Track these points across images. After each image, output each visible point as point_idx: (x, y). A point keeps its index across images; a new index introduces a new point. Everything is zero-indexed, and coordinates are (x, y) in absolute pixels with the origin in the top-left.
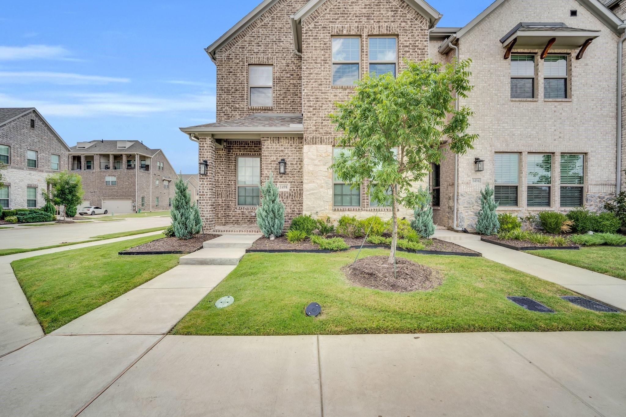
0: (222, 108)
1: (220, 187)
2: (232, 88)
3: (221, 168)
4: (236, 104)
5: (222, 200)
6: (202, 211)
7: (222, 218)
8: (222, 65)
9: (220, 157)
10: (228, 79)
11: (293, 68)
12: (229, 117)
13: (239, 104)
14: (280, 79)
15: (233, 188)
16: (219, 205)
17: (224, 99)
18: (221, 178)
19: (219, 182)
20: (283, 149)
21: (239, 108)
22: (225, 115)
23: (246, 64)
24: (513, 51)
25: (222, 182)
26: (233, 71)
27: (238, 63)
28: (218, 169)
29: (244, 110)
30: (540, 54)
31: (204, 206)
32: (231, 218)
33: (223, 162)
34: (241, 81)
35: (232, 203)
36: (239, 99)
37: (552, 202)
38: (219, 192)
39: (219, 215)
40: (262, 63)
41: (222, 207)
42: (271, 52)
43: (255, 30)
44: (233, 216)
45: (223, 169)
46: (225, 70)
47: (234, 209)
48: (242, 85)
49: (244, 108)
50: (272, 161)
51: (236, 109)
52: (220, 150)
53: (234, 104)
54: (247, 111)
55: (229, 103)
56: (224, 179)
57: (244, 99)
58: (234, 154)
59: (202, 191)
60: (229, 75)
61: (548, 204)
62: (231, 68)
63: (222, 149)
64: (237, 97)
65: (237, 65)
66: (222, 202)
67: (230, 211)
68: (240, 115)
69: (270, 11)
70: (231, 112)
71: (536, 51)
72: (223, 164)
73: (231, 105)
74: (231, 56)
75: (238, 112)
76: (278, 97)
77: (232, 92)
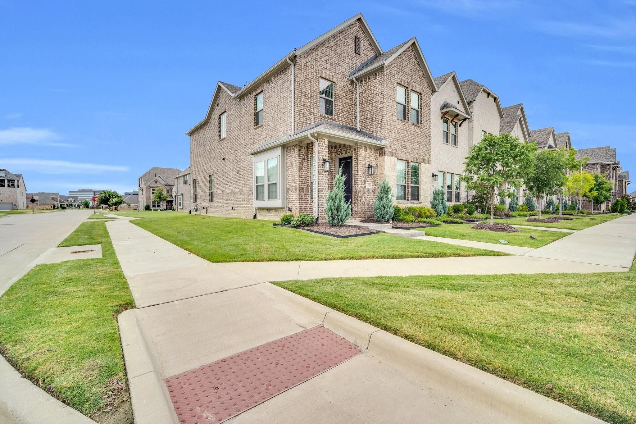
0: (301, 109)
1: (302, 182)
2: (309, 93)
3: (303, 164)
4: (312, 108)
5: (304, 194)
6: (323, 203)
7: (304, 211)
8: (301, 70)
9: (303, 155)
10: (305, 84)
11: (347, 90)
12: (306, 119)
13: (313, 109)
14: (339, 96)
15: (310, 184)
16: (302, 198)
17: (303, 102)
18: (303, 174)
19: (302, 178)
20: (369, 157)
21: (313, 113)
22: (304, 116)
23: (318, 76)
24: (445, 116)
25: (304, 178)
26: (309, 79)
27: (313, 73)
28: (301, 166)
29: (317, 116)
30: (450, 120)
31: (323, 198)
32: (308, 211)
33: (304, 159)
34: (315, 90)
35: (309, 197)
36: (313, 105)
37: (452, 200)
38: (302, 187)
39: (302, 208)
40: (329, 79)
41: (304, 200)
42: (334, 71)
43: (324, 48)
44: (309, 209)
45: (304, 165)
46: (304, 75)
47: (310, 203)
48: (316, 93)
49: (317, 114)
50: (363, 165)
51: (311, 113)
52: (303, 148)
53: (310, 108)
54: (319, 117)
55: (307, 107)
56: (305, 175)
57: (317, 106)
58: (310, 153)
59: (322, 185)
60: (307, 81)
61: (451, 201)
62: (308, 75)
63: (304, 148)
64: (312, 103)
65: (312, 74)
66: (304, 196)
67: (307, 204)
68: (314, 119)
69: (335, 39)
70: (308, 115)
71: (449, 118)
72: (305, 161)
73: (308, 108)
74: (308, 64)
75: (313, 117)
76: (339, 111)
77: (309, 97)
